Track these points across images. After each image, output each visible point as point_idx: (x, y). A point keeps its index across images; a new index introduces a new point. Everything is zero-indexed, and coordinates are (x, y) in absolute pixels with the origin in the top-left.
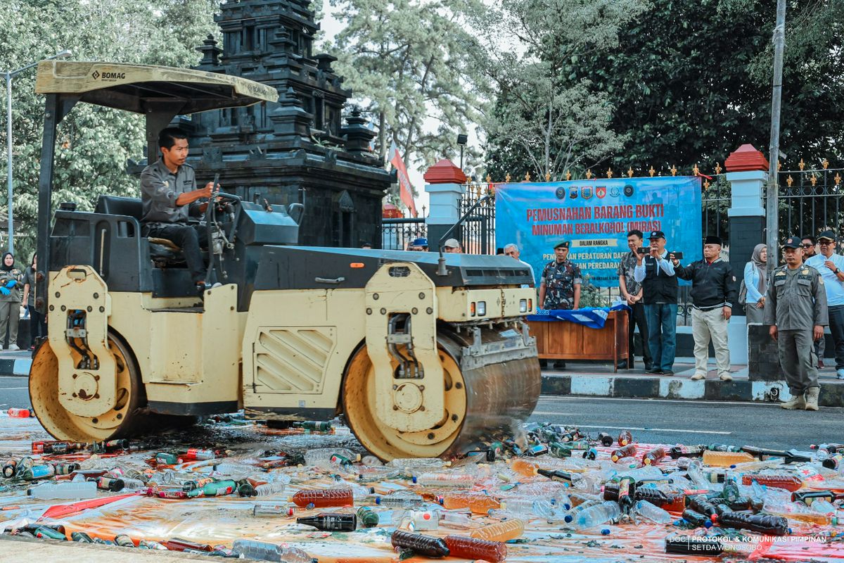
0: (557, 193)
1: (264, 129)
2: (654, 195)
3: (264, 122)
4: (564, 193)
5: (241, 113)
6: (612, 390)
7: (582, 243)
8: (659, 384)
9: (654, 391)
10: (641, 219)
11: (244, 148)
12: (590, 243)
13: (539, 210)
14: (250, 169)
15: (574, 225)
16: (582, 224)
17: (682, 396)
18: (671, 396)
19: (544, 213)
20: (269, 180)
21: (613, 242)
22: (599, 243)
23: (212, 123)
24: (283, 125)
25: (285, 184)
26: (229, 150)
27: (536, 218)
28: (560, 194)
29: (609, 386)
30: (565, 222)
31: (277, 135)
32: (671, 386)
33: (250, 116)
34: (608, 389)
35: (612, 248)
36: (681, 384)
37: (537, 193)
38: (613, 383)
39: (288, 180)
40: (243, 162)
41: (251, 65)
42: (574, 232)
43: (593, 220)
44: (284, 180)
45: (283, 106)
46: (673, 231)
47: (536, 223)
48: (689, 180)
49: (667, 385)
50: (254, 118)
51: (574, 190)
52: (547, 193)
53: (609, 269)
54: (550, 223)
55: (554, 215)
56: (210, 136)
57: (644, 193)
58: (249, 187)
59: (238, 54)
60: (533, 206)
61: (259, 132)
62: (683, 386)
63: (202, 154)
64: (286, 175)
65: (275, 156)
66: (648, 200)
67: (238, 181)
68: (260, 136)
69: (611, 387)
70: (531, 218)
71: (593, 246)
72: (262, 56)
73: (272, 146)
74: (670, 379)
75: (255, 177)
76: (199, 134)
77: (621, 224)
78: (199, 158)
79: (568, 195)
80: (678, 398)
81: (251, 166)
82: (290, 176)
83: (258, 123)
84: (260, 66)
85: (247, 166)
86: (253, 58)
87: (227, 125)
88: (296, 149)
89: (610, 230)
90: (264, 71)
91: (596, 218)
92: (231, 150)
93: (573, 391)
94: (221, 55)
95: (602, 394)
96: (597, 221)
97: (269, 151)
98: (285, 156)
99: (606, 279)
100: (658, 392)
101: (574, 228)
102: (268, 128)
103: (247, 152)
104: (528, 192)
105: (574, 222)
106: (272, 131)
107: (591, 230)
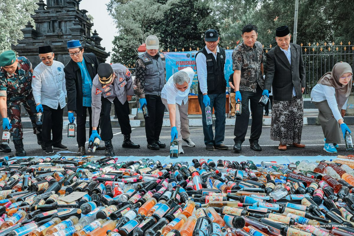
0: (187, 56)
1: (66, 34)
3: (66, 31)
4: (190, 56)
5: (56, 28)
11: (60, 40)
13: (181, 62)
14: (63, 48)
15: (193, 67)
17: (265, 124)
23: (45, 31)
24: (75, 32)
26: (54, 41)
28: (188, 56)
31: (72, 36)
33: (60, 29)
37: (179, 55)
40: (61, 45)
41: (60, 10)
45: (75, 25)
47: (179, 66)
50: (62, 30)
51: (193, 54)
52: (183, 56)
55: (186, 63)
56: (45, 36)
58: (63, 55)
59: (53, 5)
60: (178, 60)
61: (65, 35)
63: (43, 42)
67: (58, 53)
68: (65, 37)
70: (178, 64)
72: (63, 7)
75: (65, 51)
76: (39, 35)
78: (42, 44)
79: (191, 56)
81: (64, 46)
83: (64, 32)
84: (64, 10)
85: (62, 46)
86: (60, 7)
87: (51, 32)
90: (65, 12)
92: (55, 41)
94: (46, 7)
102: (68, 33)
103: (62, 42)
104: (177, 55)
106: (70, 35)
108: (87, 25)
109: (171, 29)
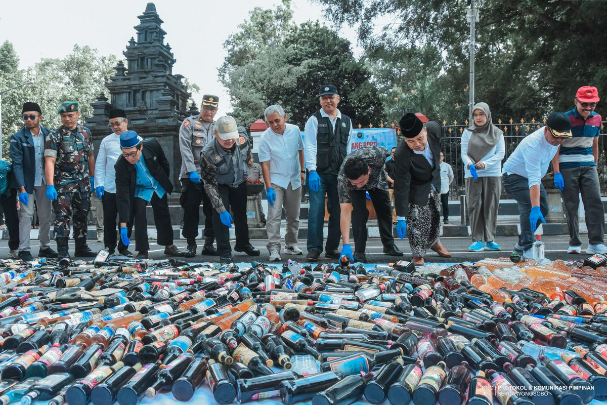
1: (151, 108)
2: (373, 137)
3: (151, 104)
5: (138, 100)
11: (143, 117)
14: (146, 128)
20: (157, 133)
23: (122, 105)
24: (163, 105)
25: (166, 135)
26: (134, 118)
31: (160, 111)
33: (144, 102)
39: (168, 133)
40: (143, 124)
41: (144, 76)
44: (165, 133)
45: (163, 96)
48: (390, 130)
50: (146, 103)
57: (368, 136)
59: (136, 70)
61: (149, 110)
64: (167, 131)
65: (160, 121)
66: (370, 140)
68: (149, 112)
72: (149, 72)
73: (158, 116)
75: (149, 132)
81: (147, 126)
82: (168, 131)
83: (148, 105)
84: (150, 76)
85: (145, 126)
86: (145, 72)
87: (131, 106)
88: (172, 117)
90: (152, 78)
92: (136, 118)
94: (127, 72)
97: (157, 118)
98: (166, 120)
102: (154, 108)
103: (145, 119)
106: (156, 109)
108: (181, 95)
109: (309, 102)
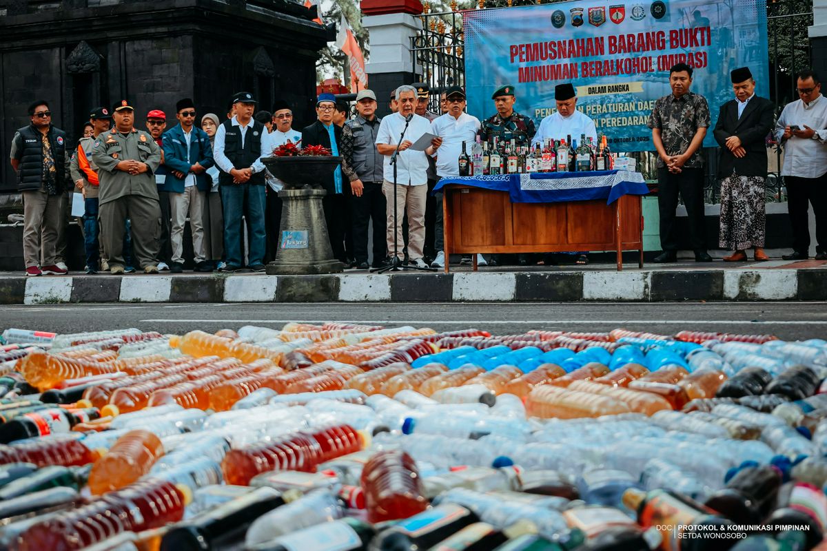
0: (553, 20)
4: (563, 19)
6: (648, 291)
7: (591, 91)
8: (722, 279)
9: (715, 290)
10: (680, 51)
12: (602, 90)
13: (528, 46)
15: (579, 64)
16: (592, 63)
18: (743, 297)
19: (535, 51)
21: (637, 85)
22: (616, 89)
27: (524, 57)
28: (558, 21)
29: (643, 284)
30: (567, 61)
32: (743, 281)
34: (642, 290)
35: (635, 95)
36: (758, 277)
38: (649, 280)
42: (579, 74)
43: (607, 56)
46: (725, 65)
47: (524, 65)
49: (737, 280)
51: (578, 13)
52: (538, 19)
53: (632, 126)
54: (545, 63)
55: (549, 52)
57: (681, 13)
60: (518, 40)
62: (763, 281)
66: (687, 22)
69: (646, 287)
70: (516, 58)
71: (607, 94)
74: (740, 271)
77: (648, 60)
79: (569, 21)
80: (754, 299)
89: (633, 67)
91: (611, 52)
93: (586, 295)
95: (632, 297)
96: (613, 57)
99: (627, 140)
100: (722, 291)
101: (580, 69)
105: (580, 61)
107: (605, 69)
